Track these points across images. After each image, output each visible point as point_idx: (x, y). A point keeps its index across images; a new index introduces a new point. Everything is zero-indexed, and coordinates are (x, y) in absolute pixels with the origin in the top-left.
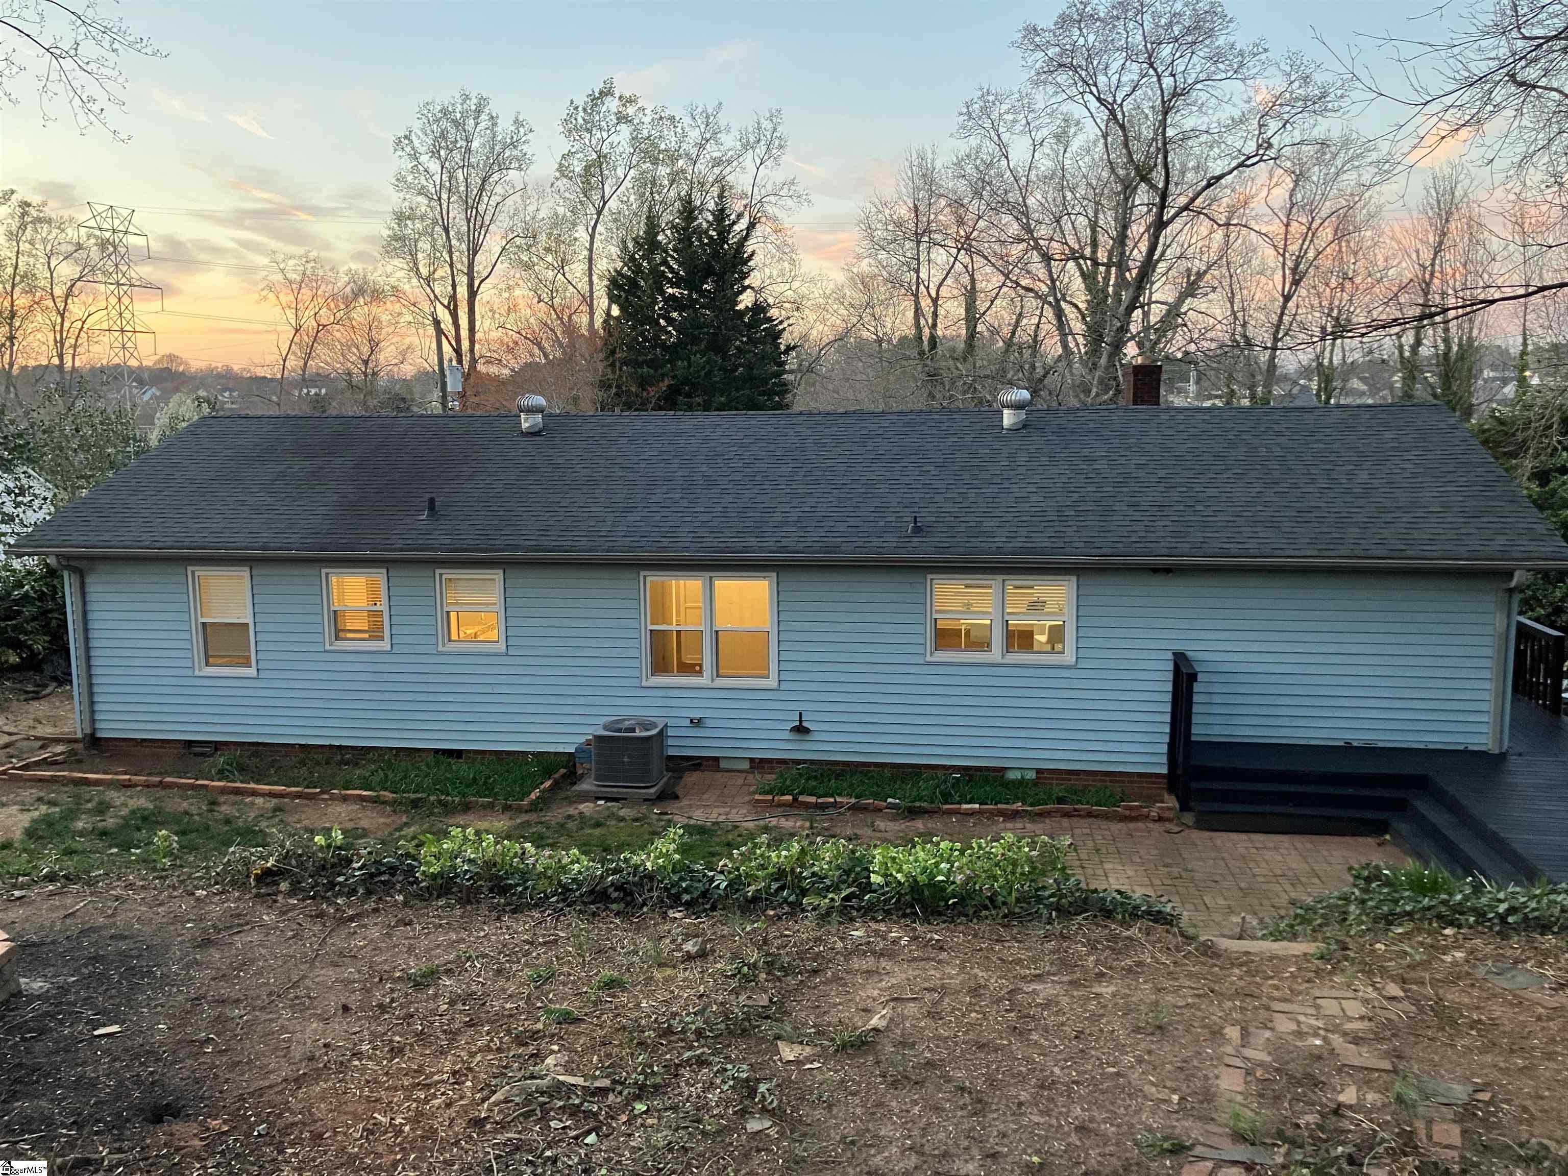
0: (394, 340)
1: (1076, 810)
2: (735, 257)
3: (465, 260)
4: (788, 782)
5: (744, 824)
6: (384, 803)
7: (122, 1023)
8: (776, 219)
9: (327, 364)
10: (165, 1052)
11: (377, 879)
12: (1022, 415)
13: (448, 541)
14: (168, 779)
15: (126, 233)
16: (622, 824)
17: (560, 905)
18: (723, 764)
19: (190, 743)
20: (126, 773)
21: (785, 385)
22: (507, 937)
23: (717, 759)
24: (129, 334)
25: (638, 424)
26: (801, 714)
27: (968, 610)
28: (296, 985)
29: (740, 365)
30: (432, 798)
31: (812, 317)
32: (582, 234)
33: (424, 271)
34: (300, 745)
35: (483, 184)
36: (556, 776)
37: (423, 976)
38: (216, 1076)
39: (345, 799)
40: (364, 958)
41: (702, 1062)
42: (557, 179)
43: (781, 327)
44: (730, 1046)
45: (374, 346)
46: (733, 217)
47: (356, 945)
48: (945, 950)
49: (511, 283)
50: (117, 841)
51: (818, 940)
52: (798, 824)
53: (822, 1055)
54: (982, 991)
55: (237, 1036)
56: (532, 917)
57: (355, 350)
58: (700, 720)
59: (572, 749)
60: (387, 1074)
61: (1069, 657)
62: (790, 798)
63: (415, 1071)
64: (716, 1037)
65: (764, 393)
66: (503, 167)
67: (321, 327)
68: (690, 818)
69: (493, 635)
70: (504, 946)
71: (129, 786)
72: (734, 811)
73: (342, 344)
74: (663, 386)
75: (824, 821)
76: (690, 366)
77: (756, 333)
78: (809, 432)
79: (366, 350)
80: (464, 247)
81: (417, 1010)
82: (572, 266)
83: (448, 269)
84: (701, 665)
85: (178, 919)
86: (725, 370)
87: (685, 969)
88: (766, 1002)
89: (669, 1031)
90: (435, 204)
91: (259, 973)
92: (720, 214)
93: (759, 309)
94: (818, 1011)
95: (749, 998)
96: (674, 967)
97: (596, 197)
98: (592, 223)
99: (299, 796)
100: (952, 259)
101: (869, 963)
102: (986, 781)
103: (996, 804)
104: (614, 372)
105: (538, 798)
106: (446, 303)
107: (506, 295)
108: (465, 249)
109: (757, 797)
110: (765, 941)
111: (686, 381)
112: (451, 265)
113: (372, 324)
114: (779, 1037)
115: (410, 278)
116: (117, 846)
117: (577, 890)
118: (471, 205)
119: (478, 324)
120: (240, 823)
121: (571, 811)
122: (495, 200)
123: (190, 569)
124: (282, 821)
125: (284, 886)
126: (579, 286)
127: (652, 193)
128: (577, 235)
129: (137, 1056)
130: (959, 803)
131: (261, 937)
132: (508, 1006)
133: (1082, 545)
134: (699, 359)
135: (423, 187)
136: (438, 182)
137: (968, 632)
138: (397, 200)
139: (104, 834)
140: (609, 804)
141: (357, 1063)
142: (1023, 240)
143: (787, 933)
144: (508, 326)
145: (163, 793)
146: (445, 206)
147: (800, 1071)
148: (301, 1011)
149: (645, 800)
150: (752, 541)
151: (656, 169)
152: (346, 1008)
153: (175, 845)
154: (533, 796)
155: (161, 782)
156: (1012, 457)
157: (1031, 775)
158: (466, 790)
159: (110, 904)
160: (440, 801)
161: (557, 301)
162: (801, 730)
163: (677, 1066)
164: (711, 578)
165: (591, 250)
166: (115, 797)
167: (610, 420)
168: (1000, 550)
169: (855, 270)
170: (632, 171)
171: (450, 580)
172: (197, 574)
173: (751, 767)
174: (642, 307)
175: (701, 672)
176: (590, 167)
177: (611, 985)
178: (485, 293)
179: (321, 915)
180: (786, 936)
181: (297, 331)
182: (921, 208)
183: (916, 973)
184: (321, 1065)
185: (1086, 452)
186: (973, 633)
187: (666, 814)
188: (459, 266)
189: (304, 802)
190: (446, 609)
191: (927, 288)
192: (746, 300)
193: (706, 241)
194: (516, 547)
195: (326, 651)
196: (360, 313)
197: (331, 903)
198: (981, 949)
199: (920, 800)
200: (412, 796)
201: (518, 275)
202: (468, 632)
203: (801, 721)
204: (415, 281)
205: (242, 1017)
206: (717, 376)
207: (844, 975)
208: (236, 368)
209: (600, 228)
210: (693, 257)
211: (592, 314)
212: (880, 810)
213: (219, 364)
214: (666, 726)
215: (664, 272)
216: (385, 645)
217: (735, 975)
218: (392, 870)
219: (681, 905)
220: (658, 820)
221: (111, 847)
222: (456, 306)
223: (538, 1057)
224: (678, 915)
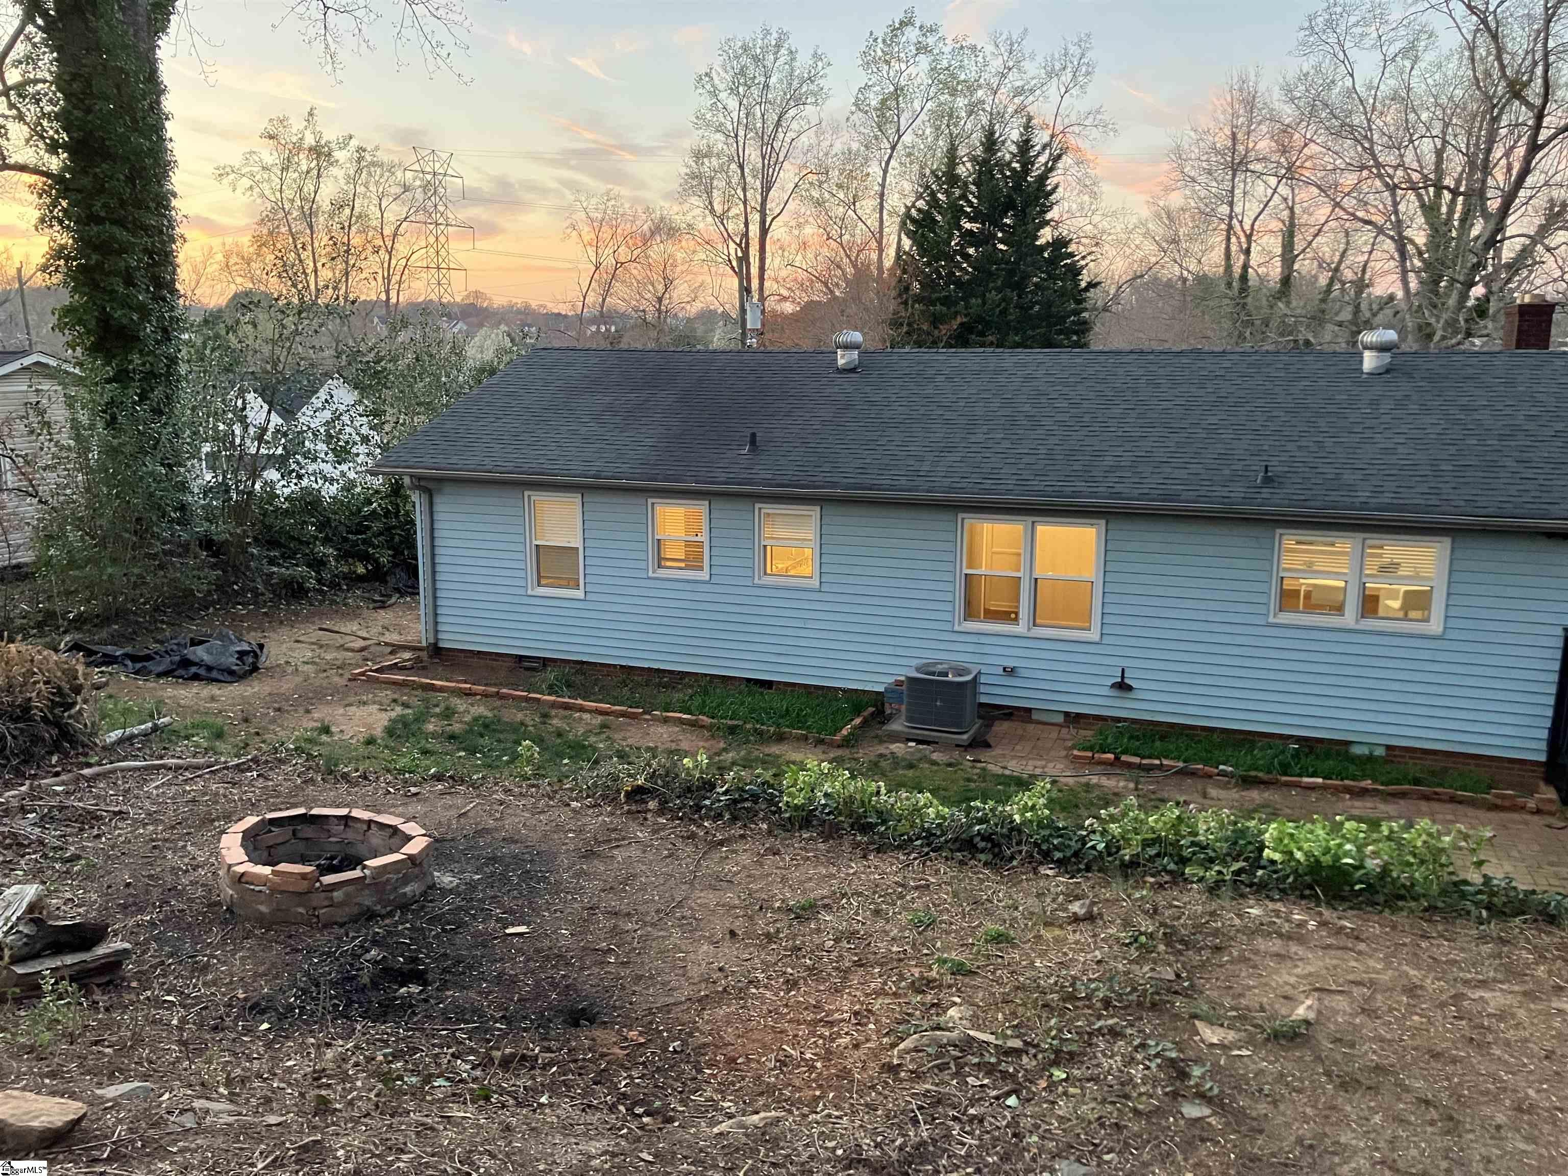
0: (688, 278)
1: (1436, 793)
2: (1038, 189)
3: (759, 198)
4: (1109, 740)
5: (1062, 779)
6: (703, 727)
7: (528, 924)
8: (1078, 150)
9: (624, 300)
10: (572, 957)
11: (739, 806)
12: (1387, 357)
13: (770, 477)
14: (504, 691)
15: (445, 175)
16: (935, 768)
17: (926, 850)
18: (1035, 716)
19: (521, 658)
20: (466, 682)
21: (1085, 322)
22: (877, 877)
23: (1029, 710)
24: (444, 271)
25: (955, 361)
26: (1123, 671)
27: (1310, 571)
28: (680, 905)
29: (1037, 303)
30: (748, 726)
31: (1112, 252)
32: (875, 170)
33: (718, 208)
34: (621, 666)
35: (779, 120)
36: (866, 714)
37: (803, 908)
38: (623, 988)
39: (666, 720)
40: (740, 884)
41: (1114, 1033)
42: (852, 113)
43: (1083, 263)
44: (1141, 1019)
45: (668, 283)
46: (1037, 148)
47: (730, 871)
48: (1363, 941)
49: (801, 220)
50: (463, 745)
51: (1213, 914)
52: (1122, 784)
53: (1250, 1041)
54: (1419, 992)
55: (635, 949)
56: (898, 858)
57: (651, 288)
58: (1013, 670)
59: (880, 689)
60: (786, 1006)
61: (1435, 626)
62: (1111, 756)
63: (815, 1007)
64: (1125, 1008)
65: (1060, 332)
66: (799, 101)
67: (619, 264)
68: (1005, 768)
69: (806, 570)
70: (877, 886)
71: (470, 694)
72: (1051, 765)
73: (638, 282)
74: (955, 324)
75: (1151, 783)
76: (984, 303)
77: (1055, 269)
78: (1141, 372)
79: (660, 288)
80: (758, 183)
81: (803, 943)
82: (864, 203)
83: (741, 206)
84: (1017, 614)
85: (559, 828)
86: (1022, 308)
87: (1075, 932)
88: (1172, 977)
89: (1072, 998)
90: (731, 140)
91: (643, 889)
92: (1025, 146)
93: (1060, 244)
94: (1231, 992)
95: (1153, 970)
96: (1061, 927)
97: (891, 131)
98: (886, 158)
99: (623, 715)
100: (1270, 191)
101: (1275, 945)
102: (1328, 756)
103: (1342, 780)
104: (907, 310)
105: (849, 734)
106: (738, 241)
107: (796, 232)
108: (759, 187)
109: (1076, 752)
110: (1156, 911)
111: (980, 319)
112: (745, 203)
113: (668, 264)
114: (1195, 1016)
115: (705, 217)
116: (464, 750)
117: (941, 836)
118: (766, 141)
119: (768, 261)
120: (571, 736)
121: (882, 749)
122: (791, 135)
123: (526, 493)
124: (609, 738)
125: (652, 805)
126: (869, 223)
127: (948, 126)
128: (870, 170)
129: (548, 958)
130: (1300, 775)
131: (639, 853)
132: (895, 949)
133: (1462, 503)
134: (993, 296)
135: (721, 124)
136: (735, 120)
137: (1308, 595)
138: (695, 139)
139: (452, 737)
140: (921, 747)
141: (754, 991)
142: (1366, 168)
143: (1176, 903)
144: (797, 264)
145: (499, 703)
146: (741, 144)
147: (1229, 1057)
148: (690, 931)
149: (957, 746)
150: (1081, 486)
151: (954, 101)
152: (733, 934)
153: (536, 755)
154: (844, 732)
155: (498, 693)
156: (1374, 403)
157: (1380, 752)
158: (781, 721)
159: (496, 807)
160: (756, 730)
161: (846, 237)
162: (1122, 686)
163: (1090, 1034)
164: (1033, 523)
165: (883, 186)
166: (460, 704)
167: (927, 356)
168: (1364, 505)
169: (1161, 203)
170: (930, 103)
171: (768, 514)
172: (533, 498)
173: (1065, 721)
174: (938, 243)
175: (1016, 619)
176: (886, 100)
177: (998, 939)
178: (777, 231)
179: (693, 836)
180: (1176, 907)
181: (597, 268)
182: (1240, 136)
183: (1335, 962)
184: (720, 989)
185: (1464, 401)
186: (1313, 595)
187: (980, 762)
188: (753, 204)
189: (628, 720)
190: (763, 543)
191: (1241, 222)
192: (1046, 235)
193: (1008, 173)
194: (834, 485)
195: (649, 578)
196: (656, 251)
197: (700, 826)
198: (1404, 945)
199: (1256, 769)
200: (730, 722)
201: (808, 213)
202: (780, 566)
203: (1123, 677)
204: (710, 219)
205: (635, 931)
206: (1013, 315)
207: (1252, 956)
208: (534, 305)
209: (893, 163)
210: (995, 190)
211: (881, 250)
212: (1210, 777)
213: (519, 301)
214: (979, 673)
215: (962, 206)
216: (704, 575)
217: (1131, 943)
218: (755, 798)
219: (1053, 861)
220: (973, 767)
221: (459, 750)
222: (747, 244)
223: (939, 1007)
224: (1050, 872)
